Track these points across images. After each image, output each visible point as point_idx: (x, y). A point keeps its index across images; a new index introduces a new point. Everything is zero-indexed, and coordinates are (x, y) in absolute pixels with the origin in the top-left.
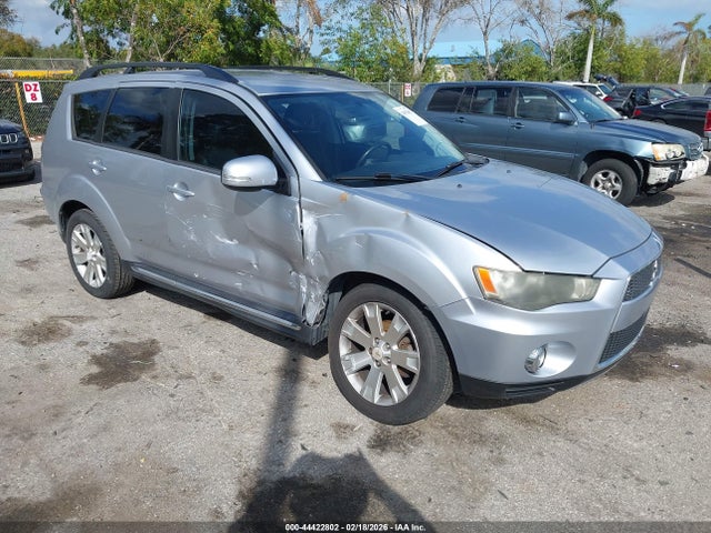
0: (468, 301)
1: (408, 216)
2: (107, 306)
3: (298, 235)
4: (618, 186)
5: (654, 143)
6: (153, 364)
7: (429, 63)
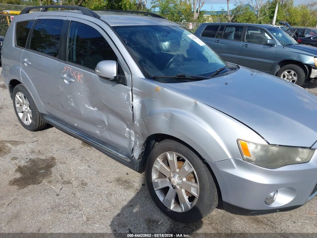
0: (232, 160)
1: (196, 104)
2: (32, 136)
3: (130, 108)
4: (295, 78)
5: (315, 57)
6: (51, 173)
7: (201, 13)
